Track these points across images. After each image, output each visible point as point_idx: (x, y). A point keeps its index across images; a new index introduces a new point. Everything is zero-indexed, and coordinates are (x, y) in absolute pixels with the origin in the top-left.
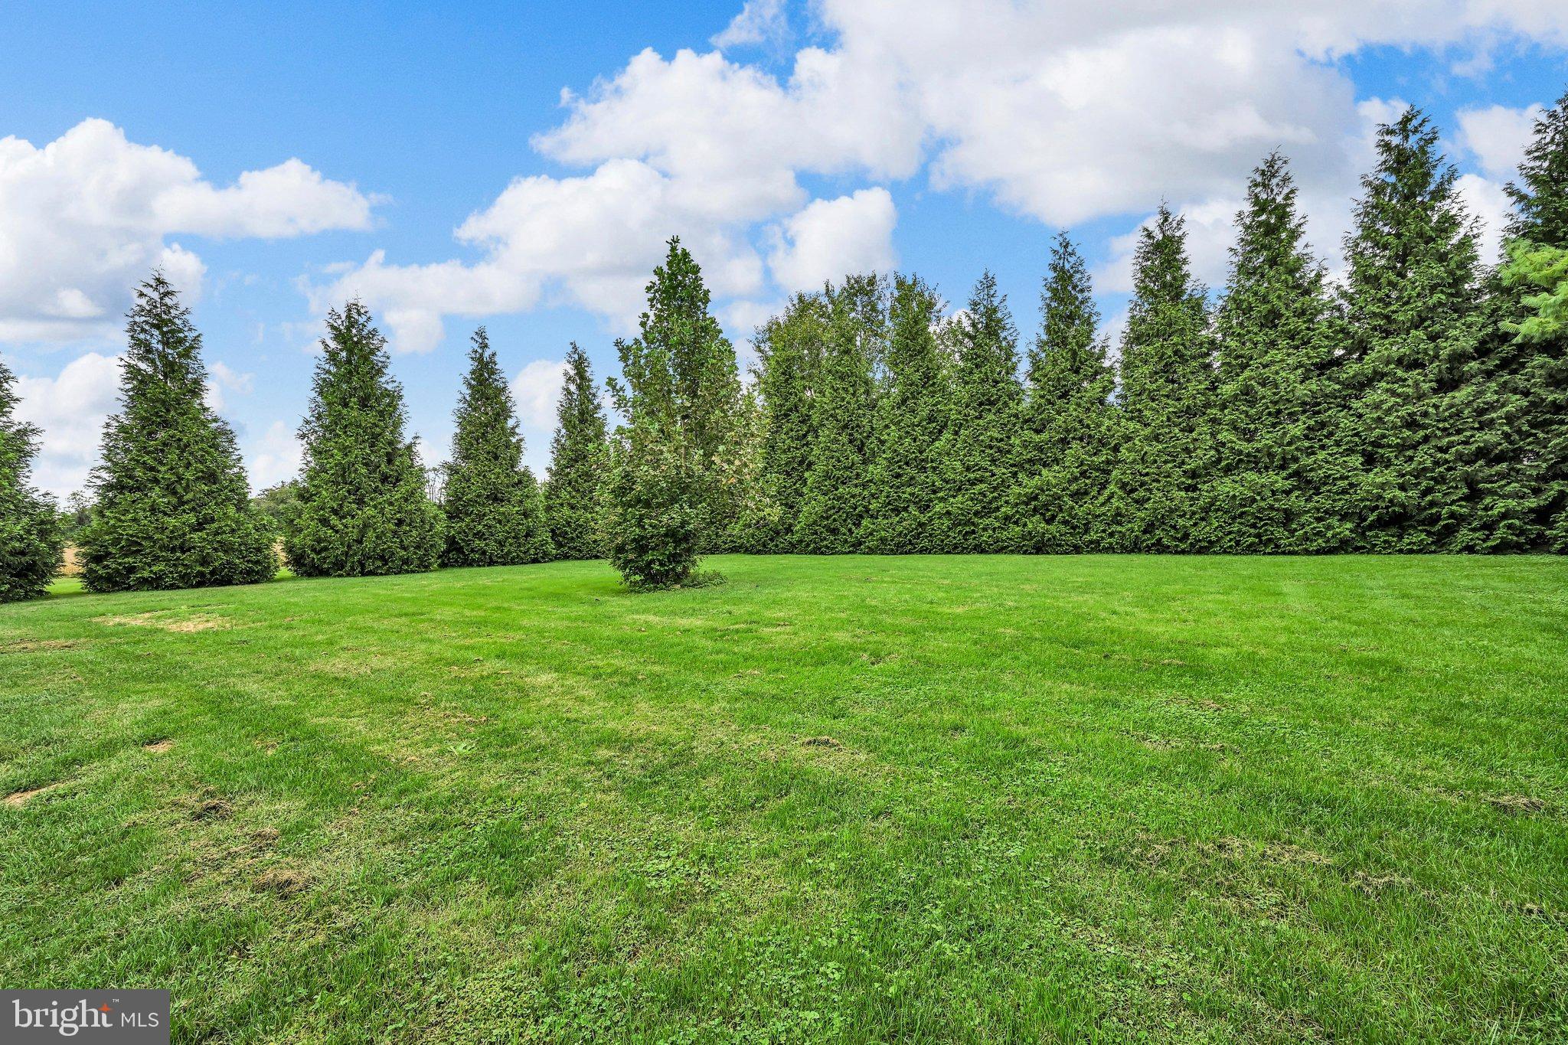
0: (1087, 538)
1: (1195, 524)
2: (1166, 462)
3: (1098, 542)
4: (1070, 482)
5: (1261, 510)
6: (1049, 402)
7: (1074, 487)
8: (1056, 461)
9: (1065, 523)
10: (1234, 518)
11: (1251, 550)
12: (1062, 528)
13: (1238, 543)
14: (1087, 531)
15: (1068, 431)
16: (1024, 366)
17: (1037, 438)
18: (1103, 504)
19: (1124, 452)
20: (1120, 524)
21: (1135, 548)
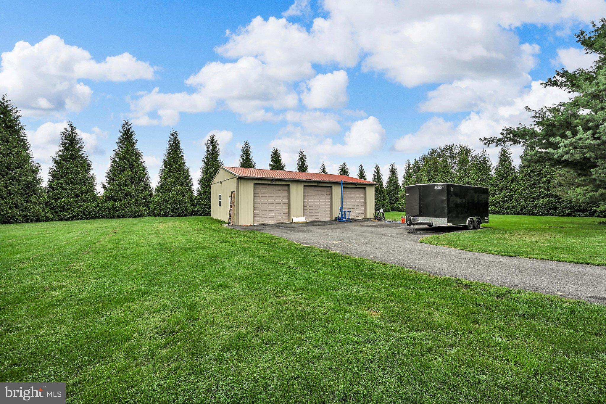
0: (506, 211)
1: (533, 209)
2: (526, 195)
3: (508, 212)
4: (502, 199)
5: (549, 207)
6: (498, 180)
7: (503, 200)
8: (499, 194)
9: (501, 208)
10: (542, 208)
11: (546, 215)
12: (500, 209)
13: (543, 213)
14: (506, 210)
15: (503, 187)
16: (493, 171)
17: (495, 188)
18: (510, 204)
19: (516, 193)
20: (514, 208)
21: (518, 214)
